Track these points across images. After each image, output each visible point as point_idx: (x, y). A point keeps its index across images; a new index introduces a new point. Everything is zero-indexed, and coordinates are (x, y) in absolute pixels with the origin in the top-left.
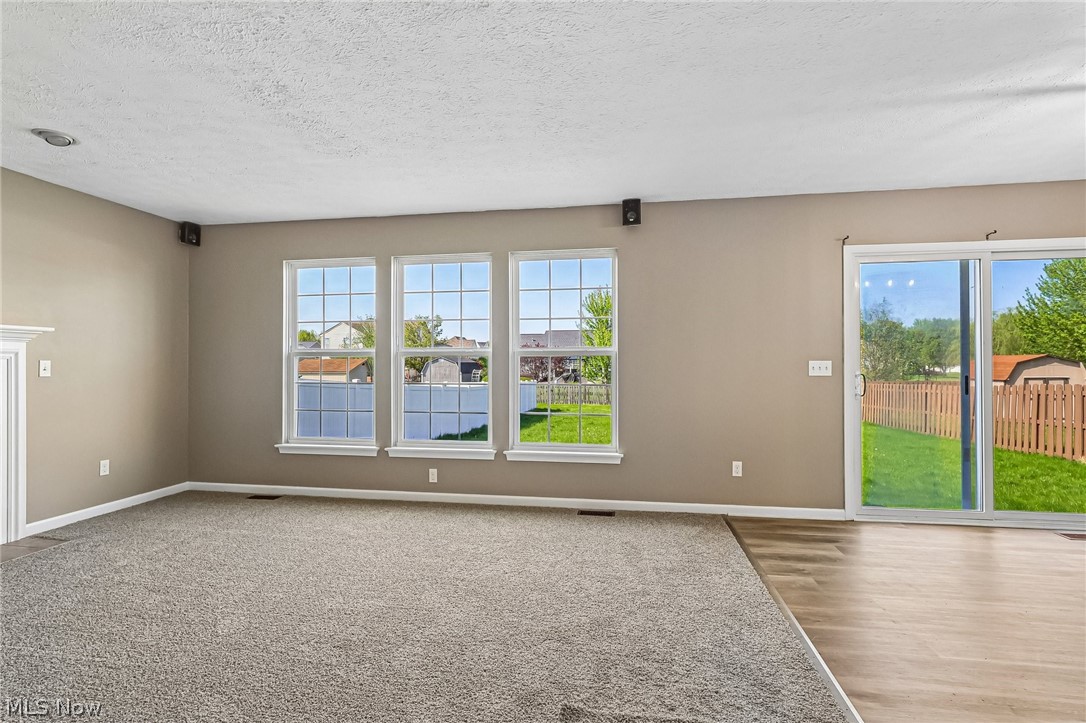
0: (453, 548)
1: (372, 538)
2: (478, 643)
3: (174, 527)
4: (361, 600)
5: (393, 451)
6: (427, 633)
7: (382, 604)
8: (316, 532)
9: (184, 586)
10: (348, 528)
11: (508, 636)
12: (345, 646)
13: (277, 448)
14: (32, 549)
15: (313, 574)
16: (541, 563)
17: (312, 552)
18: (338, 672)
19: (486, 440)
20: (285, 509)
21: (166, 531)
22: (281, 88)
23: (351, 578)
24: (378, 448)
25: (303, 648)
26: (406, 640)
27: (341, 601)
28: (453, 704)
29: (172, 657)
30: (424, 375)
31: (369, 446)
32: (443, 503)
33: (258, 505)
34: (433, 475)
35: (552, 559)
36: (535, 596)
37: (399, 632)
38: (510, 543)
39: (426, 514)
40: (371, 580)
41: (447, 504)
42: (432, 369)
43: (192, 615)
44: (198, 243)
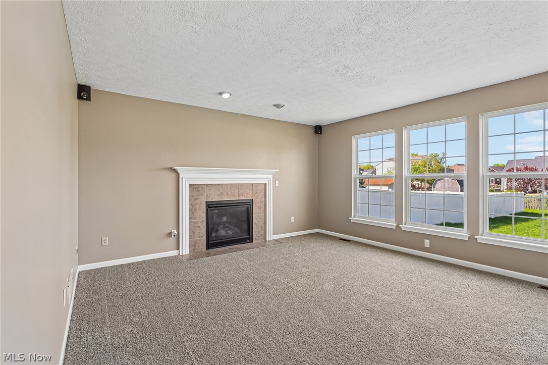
0: (435, 284)
1: (390, 268)
2: (440, 335)
3: (312, 245)
4: (381, 294)
5: (404, 227)
6: (411, 320)
7: (390, 299)
8: (364, 259)
9: (314, 268)
10: (379, 261)
11: (461, 339)
12: (371, 311)
13: (350, 219)
14: (274, 244)
15: (361, 277)
16: (496, 309)
17: (362, 267)
18: (366, 320)
19: (463, 228)
20: (352, 246)
21: (310, 246)
22: (346, 67)
23: (378, 283)
24: (396, 225)
25: (353, 305)
26: (400, 319)
27: (372, 291)
28: (420, 357)
29: (309, 291)
30: (434, 187)
31: (392, 223)
32: (433, 259)
33: (342, 243)
34: (427, 243)
35: (506, 309)
36: (486, 325)
37: (396, 314)
38: (475, 291)
39: (421, 263)
40: (386, 287)
41: (435, 260)
42: (439, 184)
43: (316, 279)
44: (321, 133)
